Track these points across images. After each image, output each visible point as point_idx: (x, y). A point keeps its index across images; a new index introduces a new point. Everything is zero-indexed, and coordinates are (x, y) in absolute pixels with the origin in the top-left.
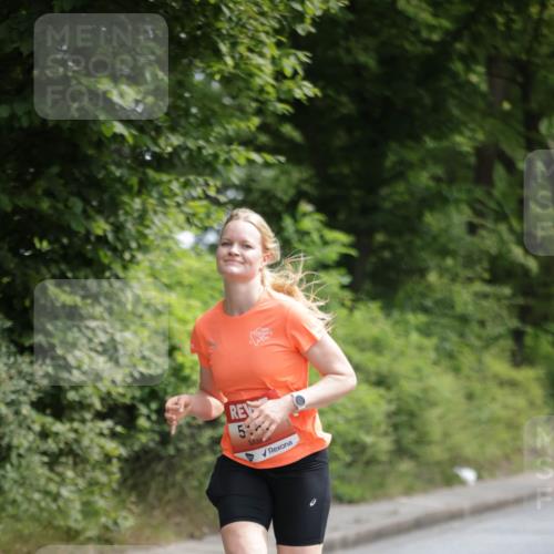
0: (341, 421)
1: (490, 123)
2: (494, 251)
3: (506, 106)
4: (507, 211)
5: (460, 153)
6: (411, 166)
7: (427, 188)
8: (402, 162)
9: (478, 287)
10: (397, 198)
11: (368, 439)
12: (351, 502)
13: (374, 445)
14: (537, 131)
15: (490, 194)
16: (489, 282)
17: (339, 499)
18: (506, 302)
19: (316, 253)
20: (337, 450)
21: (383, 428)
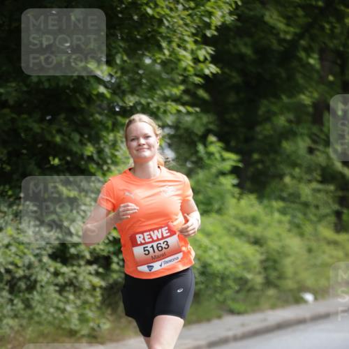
0: (233, 266)
1: (322, 88)
2: (324, 164)
3: (331, 78)
5: (305, 106)
6: (275, 114)
7: (284, 127)
8: (269, 111)
9: (315, 185)
10: (266, 133)
11: (249, 276)
12: (239, 313)
13: (252, 280)
15: (321, 131)
16: (321, 182)
17: (232, 312)
18: (331, 194)
19: (218, 166)
20: (231, 283)
21: (257, 270)
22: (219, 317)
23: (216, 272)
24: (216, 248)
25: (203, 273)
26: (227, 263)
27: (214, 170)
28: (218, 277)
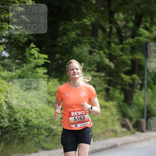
0: (44, 121)
1: (97, 15)
2: (98, 61)
3: (102, 9)
4: (103, 46)
5: (86, 25)
6: (69, 30)
7: (75, 38)
8: (65, 29)
9: (93, 73)
10: (64, 42)
11: (54, 127)
12: (48, 150)
13: (56, 129)
14: (113, 17)
15: (97, 40)
16: (97, 71)
17: (44, 149)
18: (103, 78)
19: (34, 62)
20: (43, 131)
21: (59, 123)
22: (36, 152)
23: (34, 125)
24: (34, 111)
25: (26, 126)
26: (41, 120)
27: (32, 64)
28: (35, 128)
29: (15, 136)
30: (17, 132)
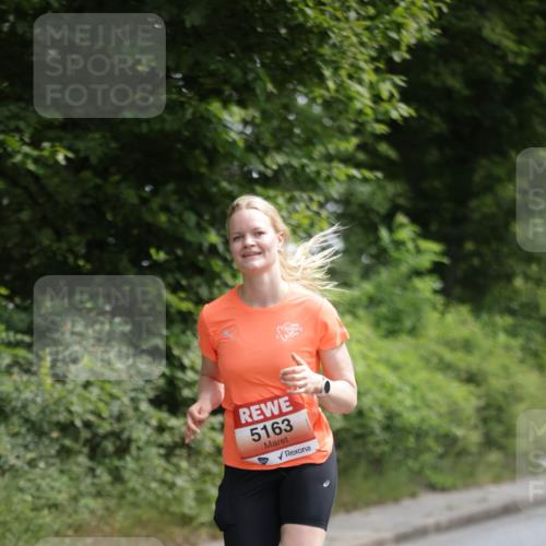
0: (434, 416)
8: (489, 177)
10: (486, 210)
11: (459, 432)
12: (444, 489)
13: (464, 438)
17: (433, 488)
19: (411, 261)
20: (430, 442)
21: (472, 422)
22: (413, 495)
23: (408, 426)
24: (407, 389)
25: (387, 428)
26: (425, 412)
27: (404, 269)
28: (410, 433)
29: (359, 455)
30: (364, 445)
